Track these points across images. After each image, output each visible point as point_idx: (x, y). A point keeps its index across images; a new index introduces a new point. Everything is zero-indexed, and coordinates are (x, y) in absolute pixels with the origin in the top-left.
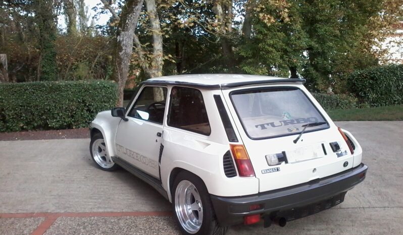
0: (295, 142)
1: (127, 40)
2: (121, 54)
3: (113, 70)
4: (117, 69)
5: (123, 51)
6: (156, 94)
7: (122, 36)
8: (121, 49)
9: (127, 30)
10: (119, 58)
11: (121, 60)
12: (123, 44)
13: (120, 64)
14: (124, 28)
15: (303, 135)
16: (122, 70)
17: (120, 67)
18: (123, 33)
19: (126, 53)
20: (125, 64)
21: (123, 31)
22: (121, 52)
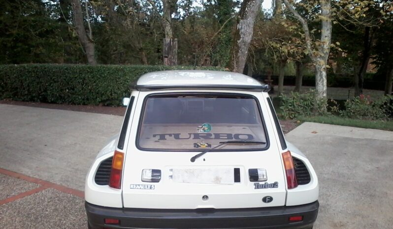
0: (193, 160)
1: (245, 29)
2: (239, 42)
3: (230, 58)
4: (234, 57)
5: (241, 39)
6: (318, 83)
7: (240, 24)
8: (239, 38)
9: (246, 18)
10: (237, 46)
11: (239, 48)
12: (242, 33)
13: (237, 52)
14: (243, 16)
15: (208, 154)
16: (238, 58)
17: (237, 55)
18: (241, 21)
19: (243, 41)
20: (242, 53)
21: (242, 19)
22: (239, 40)
